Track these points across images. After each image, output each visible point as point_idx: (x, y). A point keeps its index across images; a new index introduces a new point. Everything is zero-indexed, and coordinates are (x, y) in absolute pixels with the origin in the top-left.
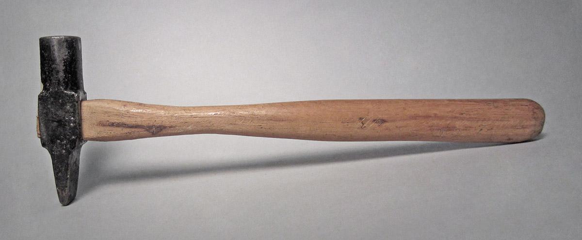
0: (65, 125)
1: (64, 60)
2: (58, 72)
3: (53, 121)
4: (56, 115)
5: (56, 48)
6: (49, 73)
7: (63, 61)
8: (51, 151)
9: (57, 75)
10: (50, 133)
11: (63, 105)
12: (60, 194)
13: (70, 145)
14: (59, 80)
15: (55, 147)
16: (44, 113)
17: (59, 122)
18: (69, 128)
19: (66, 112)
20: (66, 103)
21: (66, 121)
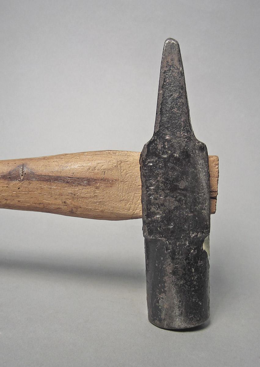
0: (164, 183)
1: (165, 292)
2: (174, 273)
3: (185, 189)
4: (179, 201)
5: (177, 312)
6: (190, 270)
7: (165, 289)
8: (191, 137)
9: (176, 268)
10: (191, 170)
11: (167, 219)
12: (176, 59)
13: (157, 149)
14: (173, 259)
15: (184, 144)
16: (199, 203)
17: (174, 189)
18: (159, 178)
19: (162, 205)
20: (162, 221)
21: (163, 190)
